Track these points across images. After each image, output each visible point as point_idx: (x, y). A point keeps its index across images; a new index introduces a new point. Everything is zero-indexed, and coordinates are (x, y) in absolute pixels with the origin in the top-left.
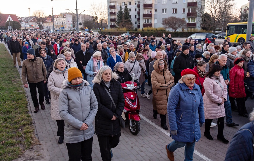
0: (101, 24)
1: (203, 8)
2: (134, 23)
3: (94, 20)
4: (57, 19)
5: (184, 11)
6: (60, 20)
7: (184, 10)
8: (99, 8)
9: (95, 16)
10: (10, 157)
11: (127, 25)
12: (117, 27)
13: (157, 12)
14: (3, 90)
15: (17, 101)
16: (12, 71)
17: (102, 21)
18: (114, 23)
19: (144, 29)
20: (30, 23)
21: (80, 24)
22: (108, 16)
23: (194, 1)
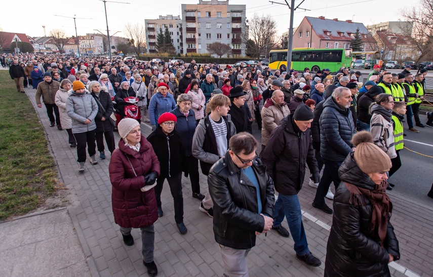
0: (139, 48)
1: (247, 35)
2: (177, 48)
3: (130, 43)
4: (83, 41)
5: (228, 37)
6: (87, 42)
7: (228, 35)
8: (136, 30)
9: (131, 39)
10: (26, 208)
11: (169, 50)
12: (157, 52)
13: (201, 37)
14: (11, 128)
15: (32, 140)
16: (23, 104)
17: (139, 44)
18: (153, 48)
19: (188, 54)
20: (46, 45)
21: (113, 47)
22: (147, 39)
23: (239, 27)
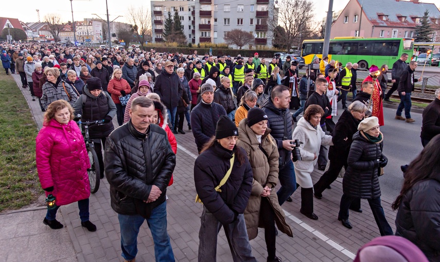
0: (143, 36)
1: (275, 19)
2: (188, 37)
3: (133, 30)
4: (80, 27)
5: (252, 23)
6: (84, 29)
7: (252, 20)
8: (140, 15)
9: (134, 25)
10: (20, 203)
11: (178, 39)
12: (164, 41)
13: (217, 23)
14: (5, 123)
15: (25, 137)
16: (16, 98)
17: (144, 31)
18: (160, 36)
19: (200, 44)
20: (40, 32)
21: (114, 35)
22: (152, 25)
23: (265, 10)
